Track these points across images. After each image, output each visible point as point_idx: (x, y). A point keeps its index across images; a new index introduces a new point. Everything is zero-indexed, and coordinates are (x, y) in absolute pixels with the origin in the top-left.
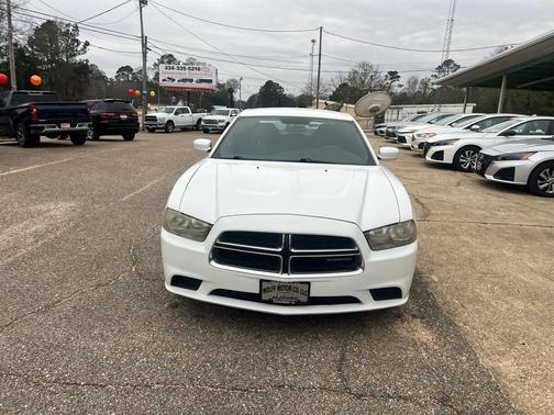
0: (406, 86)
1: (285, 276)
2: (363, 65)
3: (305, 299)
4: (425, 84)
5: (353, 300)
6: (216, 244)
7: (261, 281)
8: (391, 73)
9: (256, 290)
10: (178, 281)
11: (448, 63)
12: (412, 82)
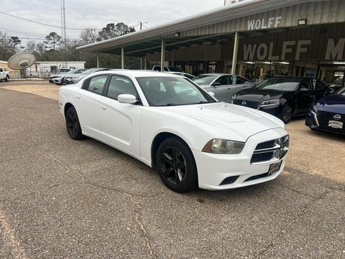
0: (26, 47)
3: (278, 168)
4: (40, 47)
6: (255, 152)
7: (271, 165)
8: (13, 38)
9: (267, 171)
11: (53, 34)
12: (31, 46)
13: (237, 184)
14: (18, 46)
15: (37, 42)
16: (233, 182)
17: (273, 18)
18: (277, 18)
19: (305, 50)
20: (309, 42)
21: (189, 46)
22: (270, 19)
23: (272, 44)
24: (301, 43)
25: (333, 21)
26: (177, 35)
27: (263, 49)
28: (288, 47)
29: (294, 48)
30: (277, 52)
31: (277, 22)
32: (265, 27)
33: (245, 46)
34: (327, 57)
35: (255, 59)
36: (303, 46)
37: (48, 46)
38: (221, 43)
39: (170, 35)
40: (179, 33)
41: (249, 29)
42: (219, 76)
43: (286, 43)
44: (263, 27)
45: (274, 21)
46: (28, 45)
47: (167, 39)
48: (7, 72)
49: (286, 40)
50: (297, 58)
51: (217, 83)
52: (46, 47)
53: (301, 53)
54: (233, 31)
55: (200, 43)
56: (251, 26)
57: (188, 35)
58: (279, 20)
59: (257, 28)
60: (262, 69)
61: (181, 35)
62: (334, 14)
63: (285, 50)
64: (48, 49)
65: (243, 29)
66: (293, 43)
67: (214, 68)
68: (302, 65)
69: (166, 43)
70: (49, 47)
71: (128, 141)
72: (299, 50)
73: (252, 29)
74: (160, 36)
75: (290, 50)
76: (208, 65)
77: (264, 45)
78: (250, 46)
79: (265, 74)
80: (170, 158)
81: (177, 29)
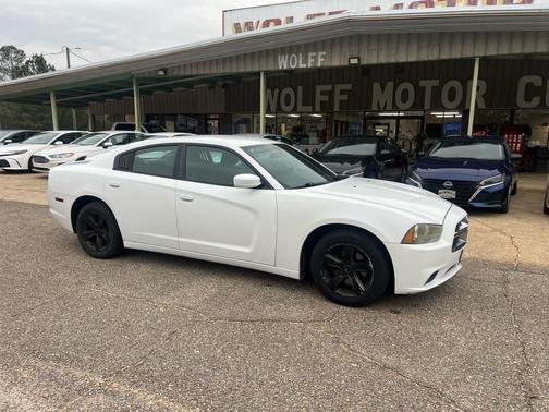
17: (314, 54)
18: (320, 54)
19: (345, 97)
20: (348, 87)
21: (171, 90)
22: (310, 55)
23: (300, 89)
24: (339, 87)
25: (393, 60)
26: (161, 73)
27: (288, 96)
28: (323, 93)
29: (331, 94)
30: (309, 100)
31: (320, 60)
32: (305, 66)
34: (374, 108)
35: (278, 110)
36: (342, 92)
38: (224, 86)
39: (149, 72)
40: (165, 70)
41: (280, 68)
43: (319, 89)
44: (301, 66)
45: (315, 58)
49: (319, 84)
50: (336, 108)
53: (341, 101)
54: (253, 69)
55: (190, 85)
56: (283, 63)
58: (323, 56)
59: (293, 67)
60: (284, 125)
61: (169, 74)
62: (394, 52)
63: (319, 98)
65: (271, 68)
66: (328, 88)
67: (215, 124)
68: (343, 118)
71: (246, 244)
72: (338, 98)
73: (285, 67)
75: (326, 98)
76: (207, 119)
77: (288, 90)
79: (290, 132)
81: (162, 63)
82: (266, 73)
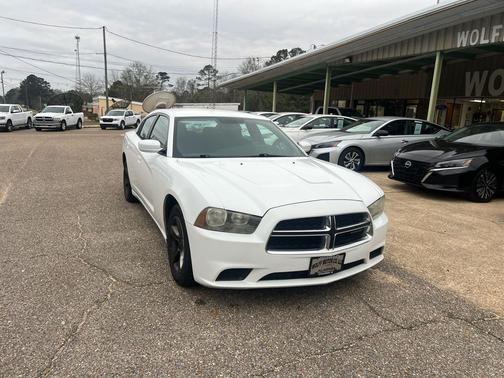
0: (175, 86)
1: (331, 251)
2: (137, 65)
3: (339, 267)
4: (192, 85)
5: (361, 262)
6: (273, 233)
7: (312, 259)
8: (161, 74)
9: (305, 267)
10: (226, 275)
11: (208, 68)
12: (181, 83)
13: (249, 283)
14: (166, 83)
15: (189, 78)
16: (243, 278)
17: (500, 27)
21: (377, 77)
22: (495, 28)
26: (348, 61)
27: (499, 78)
32: (487, 42)
33: (468, 74)
35: (485, 94)
37: (201, 83)
39: (339, 61)
40: (351, 58)
41: (459, 46)
42: (389, 120)
44: (483, 42)
45: (501, 31)
46: (178, 82)
47: (335, 67)
48: (138, 117)
51: (384, 131)
52: (199, 85)
54: (432, 49)
56: (463, 41)
57: (369, 59)
59: (472, 44)
61: (354, 61)
64: (201, 88)
65: (448, 46)
69: (333, 73)
70: (203, 84)
73: (464, 45)
74: (324, 62)
76: (407, 104)
78: (477, 74)
80: (177, 234)
81: (348, 51)
82: (442, 52)
